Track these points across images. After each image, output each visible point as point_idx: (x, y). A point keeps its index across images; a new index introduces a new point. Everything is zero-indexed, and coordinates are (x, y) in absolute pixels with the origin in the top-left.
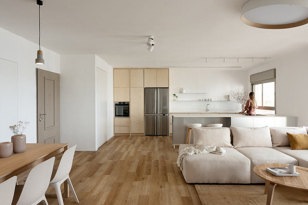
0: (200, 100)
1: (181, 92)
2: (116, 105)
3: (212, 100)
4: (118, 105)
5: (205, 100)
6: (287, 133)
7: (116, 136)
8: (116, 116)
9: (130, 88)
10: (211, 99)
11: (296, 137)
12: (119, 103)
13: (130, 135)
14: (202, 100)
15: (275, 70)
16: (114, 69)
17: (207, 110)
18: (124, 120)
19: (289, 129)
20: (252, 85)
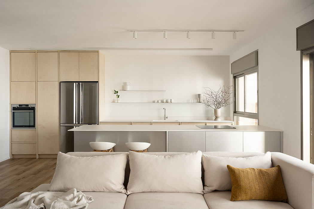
0: (154, 102)
1: (124, 89)
2: (14, 109)
3: (173, 101)
4: (17, 109)
5: (162, 102)
6: (228, 166)
7: (14, 159)
8: (14, 126)
9: (36, 82)
10: (171, 100)
11: (242, 174)
12: (20, 105)
13: (37, 157)
14: (158, 102)
15: (258, 52)
16: (11, 52)
17: (165, 118)
18: (26, 132)
19: (237, 157)
20: (235, 77)
